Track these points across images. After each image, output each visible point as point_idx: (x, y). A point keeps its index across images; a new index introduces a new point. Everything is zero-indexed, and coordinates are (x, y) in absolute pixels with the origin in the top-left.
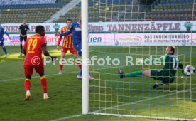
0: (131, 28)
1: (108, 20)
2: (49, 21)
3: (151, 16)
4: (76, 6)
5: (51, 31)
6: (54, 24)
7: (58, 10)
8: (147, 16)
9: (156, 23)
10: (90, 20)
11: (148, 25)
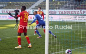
0: (70, 13)
1: (59, 9)
2: (30, 8)
3: (80, 7)
4: (44, 1)
5: (31, 13)
6: (33, 10)
7: (35, 3)
8: (78, 7)
9: (82, 10)
10: (50, 9)
11: (78, 11)
